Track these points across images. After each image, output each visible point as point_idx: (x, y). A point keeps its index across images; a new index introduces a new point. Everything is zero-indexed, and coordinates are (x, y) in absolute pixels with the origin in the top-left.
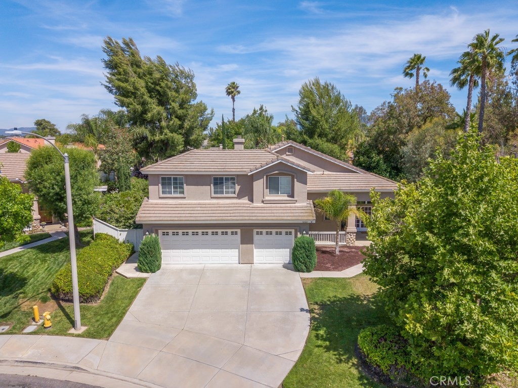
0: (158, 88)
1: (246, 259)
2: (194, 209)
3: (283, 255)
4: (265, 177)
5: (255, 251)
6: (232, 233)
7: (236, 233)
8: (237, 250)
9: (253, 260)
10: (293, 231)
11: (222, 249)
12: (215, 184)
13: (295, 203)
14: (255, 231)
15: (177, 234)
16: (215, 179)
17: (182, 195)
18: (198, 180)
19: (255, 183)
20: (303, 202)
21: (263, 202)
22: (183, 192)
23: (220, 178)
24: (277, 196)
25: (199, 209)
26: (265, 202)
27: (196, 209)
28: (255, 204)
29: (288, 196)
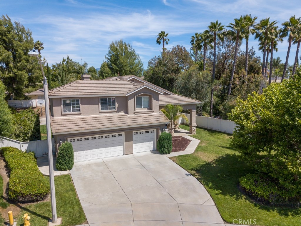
0: (4, 38)
1: (128, 151)
2: (91, 121)
3: (150, 145)
4: (135, 97)
5: (134, 145)
6: (119, 135)
7: (121, 135)
8: (122, 146)
9: (132, 151)
10: (155, 130)
11: (112, 147)
12: (102, 104)
13: (153, 113)
14: (134, 132)
15: (81, 140)
16: (102, 100)
17: (79, 112)
18: (90, 100)
19: (129, 102)
20: (157, 112)
21: (134, 113)
22: (79, 110)
23: (105, 99)
24: (141, 109)
25: (95, 121)
26: (135, 113)
27: (93, 121)
28: (130, 115)
29: (148, 109)
